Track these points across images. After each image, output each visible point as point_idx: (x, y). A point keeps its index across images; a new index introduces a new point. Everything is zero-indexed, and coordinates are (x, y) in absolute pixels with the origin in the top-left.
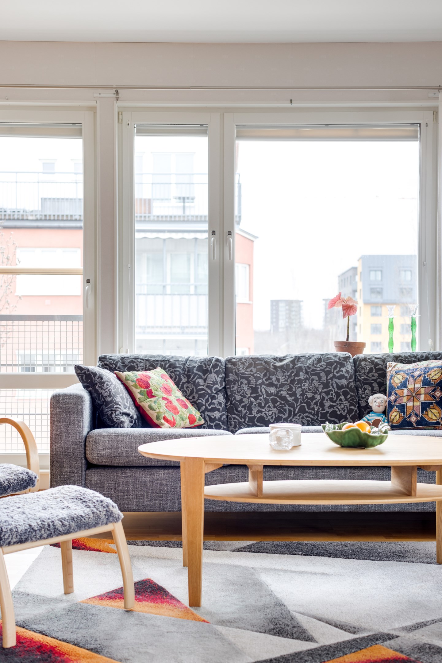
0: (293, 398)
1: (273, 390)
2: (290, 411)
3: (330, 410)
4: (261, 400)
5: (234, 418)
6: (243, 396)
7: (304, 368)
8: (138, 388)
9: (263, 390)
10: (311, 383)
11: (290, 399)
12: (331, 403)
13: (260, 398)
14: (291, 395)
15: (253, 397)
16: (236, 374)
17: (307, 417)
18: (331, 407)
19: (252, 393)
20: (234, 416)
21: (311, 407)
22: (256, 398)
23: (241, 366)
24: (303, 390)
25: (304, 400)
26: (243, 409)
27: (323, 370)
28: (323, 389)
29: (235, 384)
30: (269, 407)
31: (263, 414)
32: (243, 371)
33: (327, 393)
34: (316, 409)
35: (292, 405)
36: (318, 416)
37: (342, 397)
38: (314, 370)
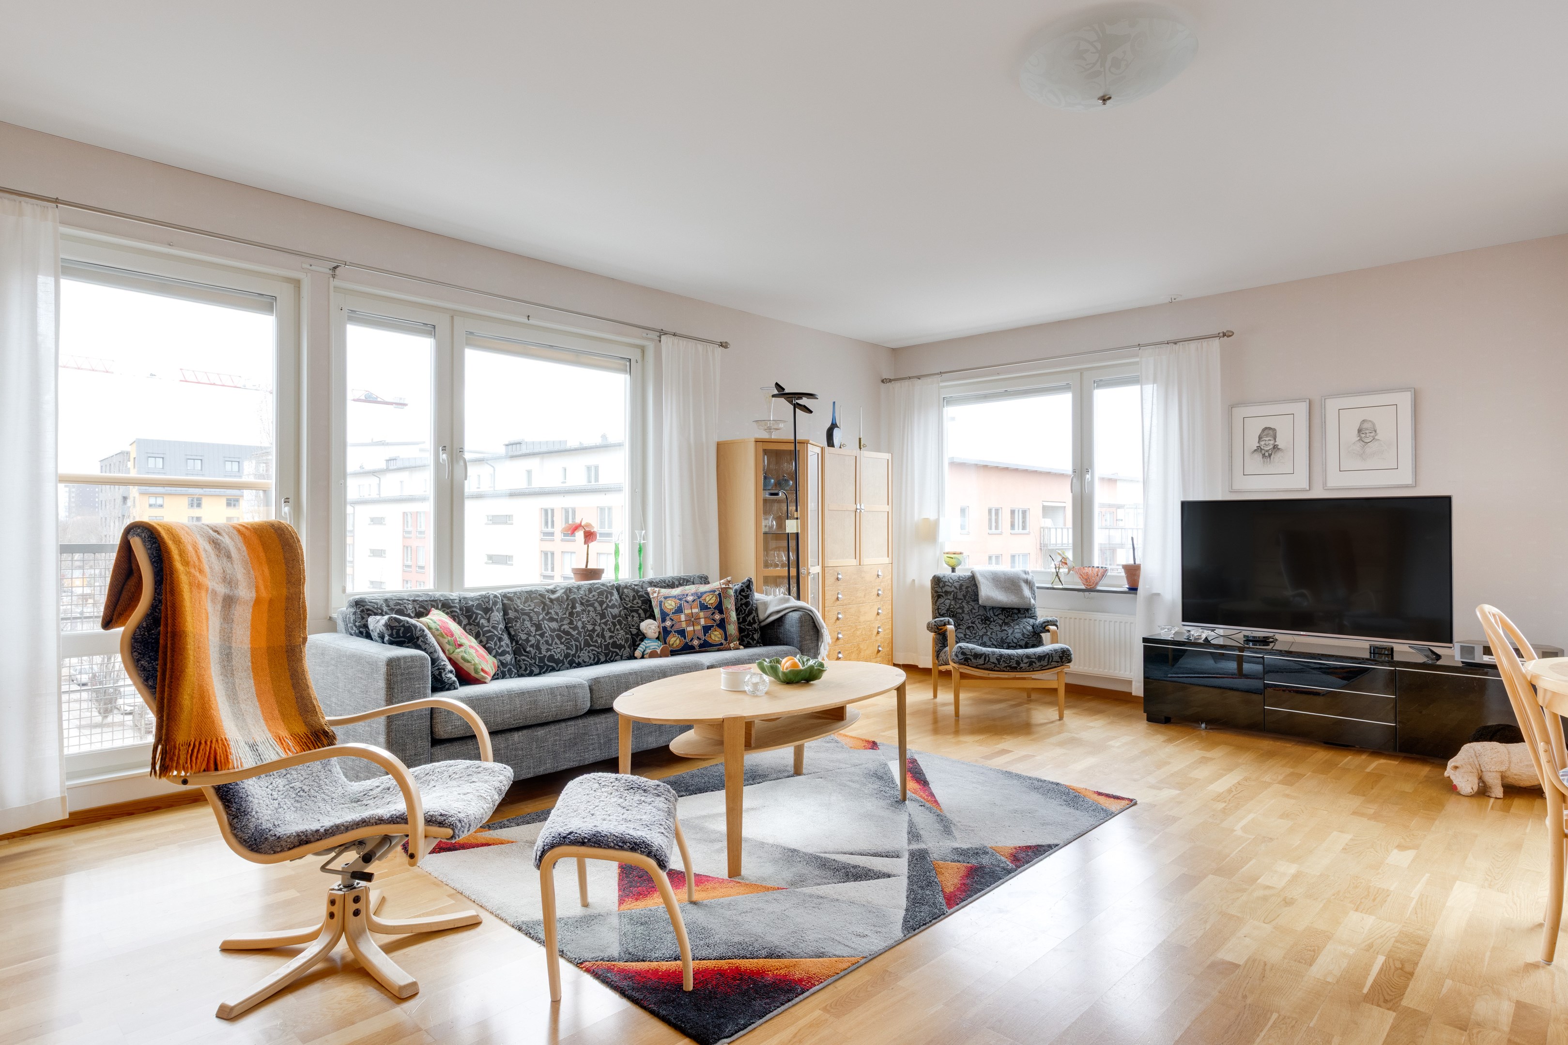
0: (576, 632)
1: (554, 625)
2: (576, 646)
3: (611, 641)
4: (547, 637)
5: (524, 660)
6: (529, 634)
7: (578, 600)
8: (445, 638)
9: (546, 626)
10: (589, 614)
11: (574, 633)
12: (611, 634)
13: (546, 635)
14: (574, 629)
15: (538, 635)
16: (516, 611)
17: (592, 650)
18: (611, 637)
19: (536, 631)
20: (524, 657)
21: (594, 639)
22: (542, 635)
23: (519, 601)
24: (583, 623)
25: (586, 633)
26: (531, 649)
27: (596, 600)
28: (601, 620)
29: (516, 621)
30: (556, 643)
31: (553, 653)
32: (522, 606)
33: (606, 624)
34: (599, 642)
35: (576, 640)
36: (602, 648)
37: (618, 627)
38: (588, 601)
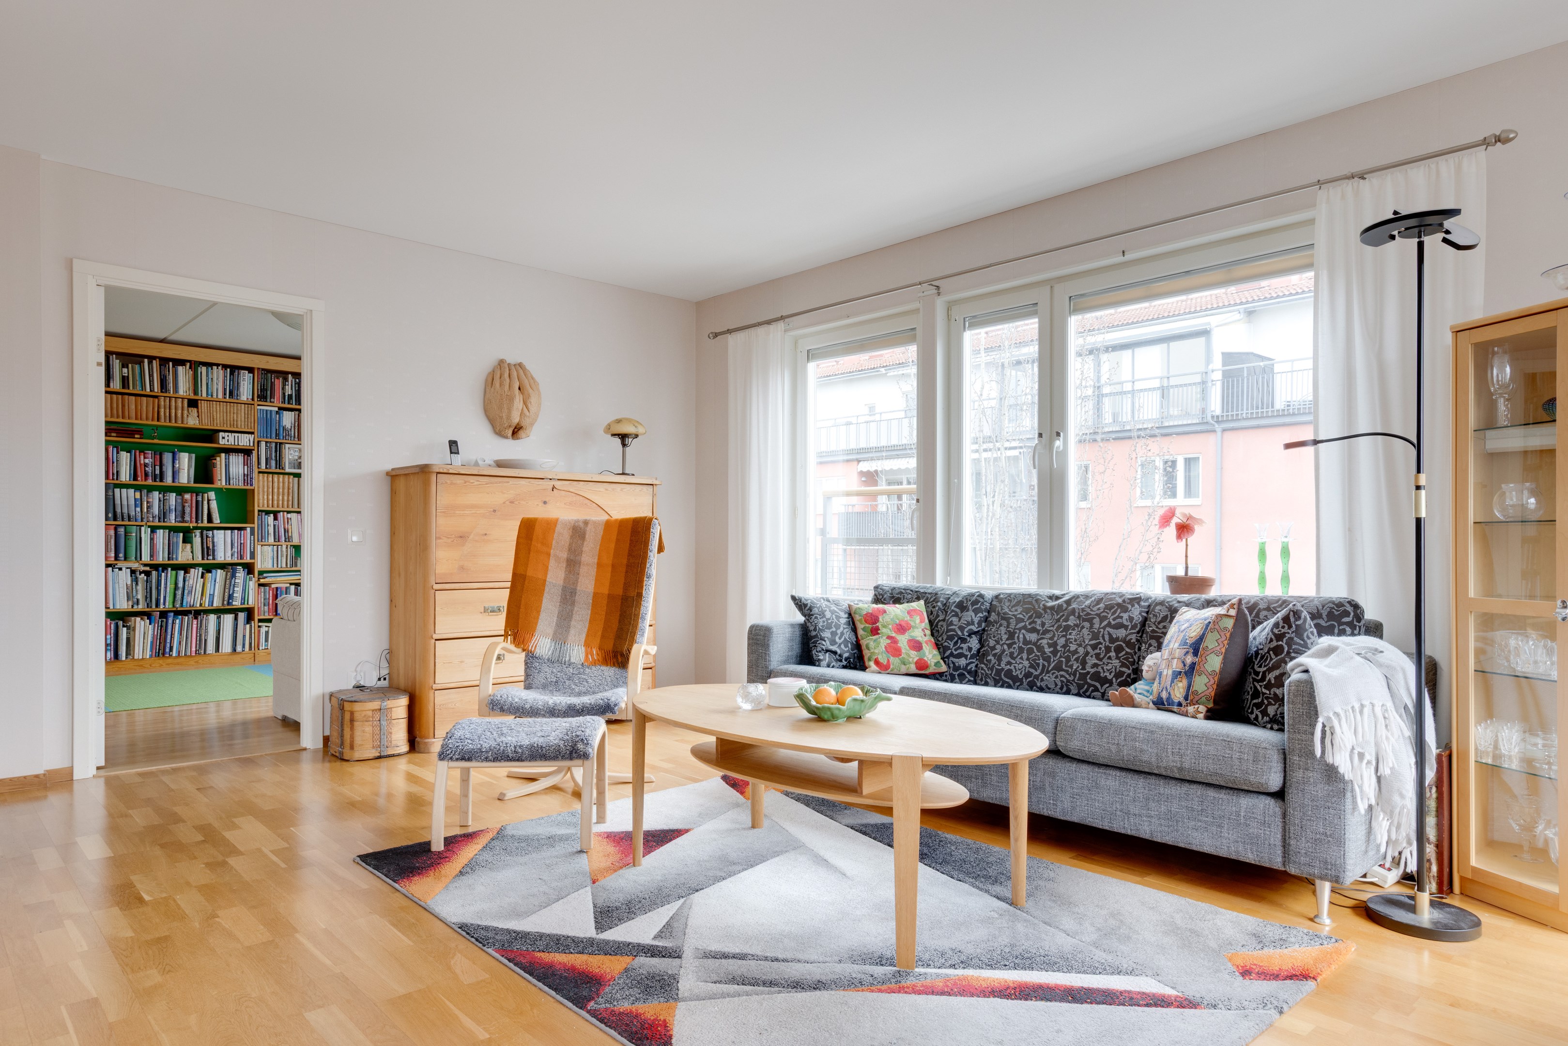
0: (1052, 649)
1: (1033, 637)
2: (1044, 665)
3: (1092, 671)
4: (1014, 648)
5: (982, 669)
6: (997, 642)
7: (1077, 611)
9: (1021, 636)
10: (1080, 631)
11: (1047, 650)
12: (1096, 661)
13: (1015, 646)
14: (1050, 645)
15: (1007, 644)
16: (999, 614)
17: (1062, 676)
18: (1095, 665)
19: (1007, 639)
20: (983, 666)
21: (1071, 663)
22: (1010, 646)
23: (1007, 604)
24: (1067, 641)
25: (1064, 653)
26: (993, 658)
27: (1098, 615)
28: (1090, 640)
29: (993, 626)
30: (1022, 658)
31: (1012, 667)
32: (1007, 610)
33: (1094, 647)
34: (1074, 668)
35: (1047, 659)
36: (1075, 676)
37: (1113, 654)
38: (1088, 614)
